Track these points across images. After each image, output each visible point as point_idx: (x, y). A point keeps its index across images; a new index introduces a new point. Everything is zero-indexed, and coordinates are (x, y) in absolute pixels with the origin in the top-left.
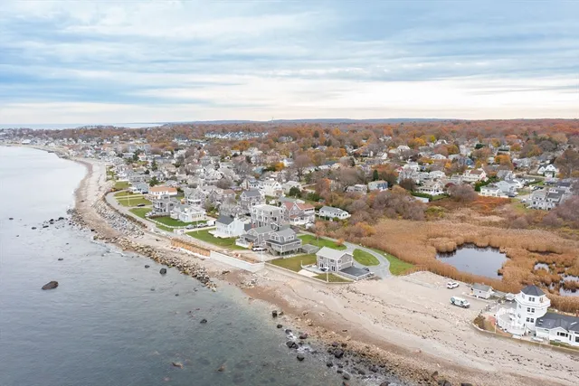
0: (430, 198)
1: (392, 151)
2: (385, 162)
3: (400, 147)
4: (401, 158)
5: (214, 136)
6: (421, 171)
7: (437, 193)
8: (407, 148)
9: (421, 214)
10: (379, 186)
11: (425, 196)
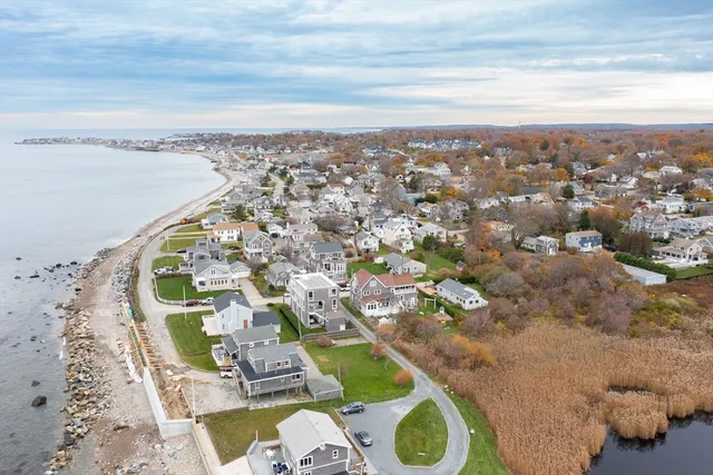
0: (671, 275)
1: (648, 175)
2: (629, 193)
3: (665, 169)
4: (659, 186)
5: (417, 145)
6: (687, 212)
7: (693, 263)
8: (676, 170)
9: (626, 316)
10: (583, 241)
11: (660, 269)
